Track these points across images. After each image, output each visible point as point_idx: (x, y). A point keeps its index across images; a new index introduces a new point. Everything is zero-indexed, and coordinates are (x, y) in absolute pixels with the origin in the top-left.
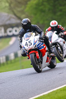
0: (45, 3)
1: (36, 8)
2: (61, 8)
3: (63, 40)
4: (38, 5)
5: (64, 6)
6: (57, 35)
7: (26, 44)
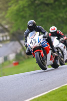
0: (26, 9)
1: (17, 14)
2: (41, 14)
3: (64, 45)
4: (18, 11)
5: (45, 11)
6: (58, 41)
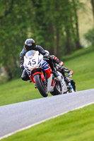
7: (30, 63)
